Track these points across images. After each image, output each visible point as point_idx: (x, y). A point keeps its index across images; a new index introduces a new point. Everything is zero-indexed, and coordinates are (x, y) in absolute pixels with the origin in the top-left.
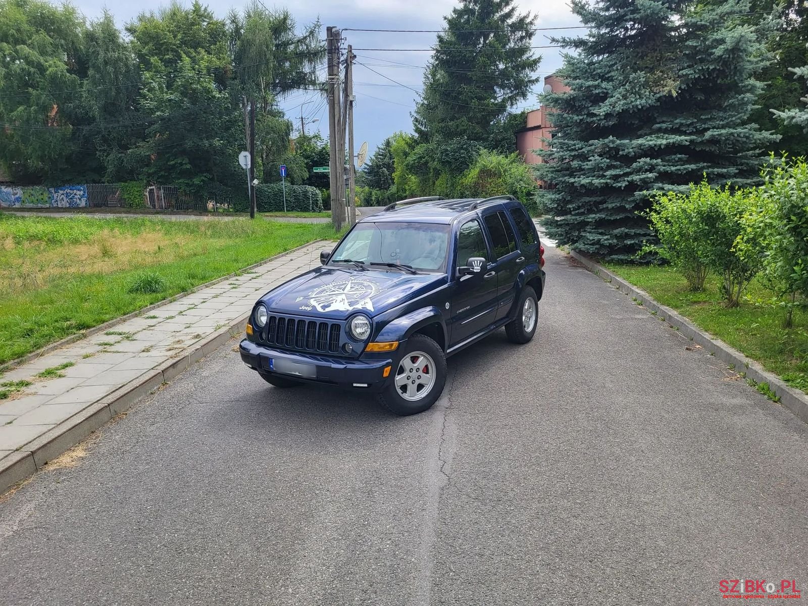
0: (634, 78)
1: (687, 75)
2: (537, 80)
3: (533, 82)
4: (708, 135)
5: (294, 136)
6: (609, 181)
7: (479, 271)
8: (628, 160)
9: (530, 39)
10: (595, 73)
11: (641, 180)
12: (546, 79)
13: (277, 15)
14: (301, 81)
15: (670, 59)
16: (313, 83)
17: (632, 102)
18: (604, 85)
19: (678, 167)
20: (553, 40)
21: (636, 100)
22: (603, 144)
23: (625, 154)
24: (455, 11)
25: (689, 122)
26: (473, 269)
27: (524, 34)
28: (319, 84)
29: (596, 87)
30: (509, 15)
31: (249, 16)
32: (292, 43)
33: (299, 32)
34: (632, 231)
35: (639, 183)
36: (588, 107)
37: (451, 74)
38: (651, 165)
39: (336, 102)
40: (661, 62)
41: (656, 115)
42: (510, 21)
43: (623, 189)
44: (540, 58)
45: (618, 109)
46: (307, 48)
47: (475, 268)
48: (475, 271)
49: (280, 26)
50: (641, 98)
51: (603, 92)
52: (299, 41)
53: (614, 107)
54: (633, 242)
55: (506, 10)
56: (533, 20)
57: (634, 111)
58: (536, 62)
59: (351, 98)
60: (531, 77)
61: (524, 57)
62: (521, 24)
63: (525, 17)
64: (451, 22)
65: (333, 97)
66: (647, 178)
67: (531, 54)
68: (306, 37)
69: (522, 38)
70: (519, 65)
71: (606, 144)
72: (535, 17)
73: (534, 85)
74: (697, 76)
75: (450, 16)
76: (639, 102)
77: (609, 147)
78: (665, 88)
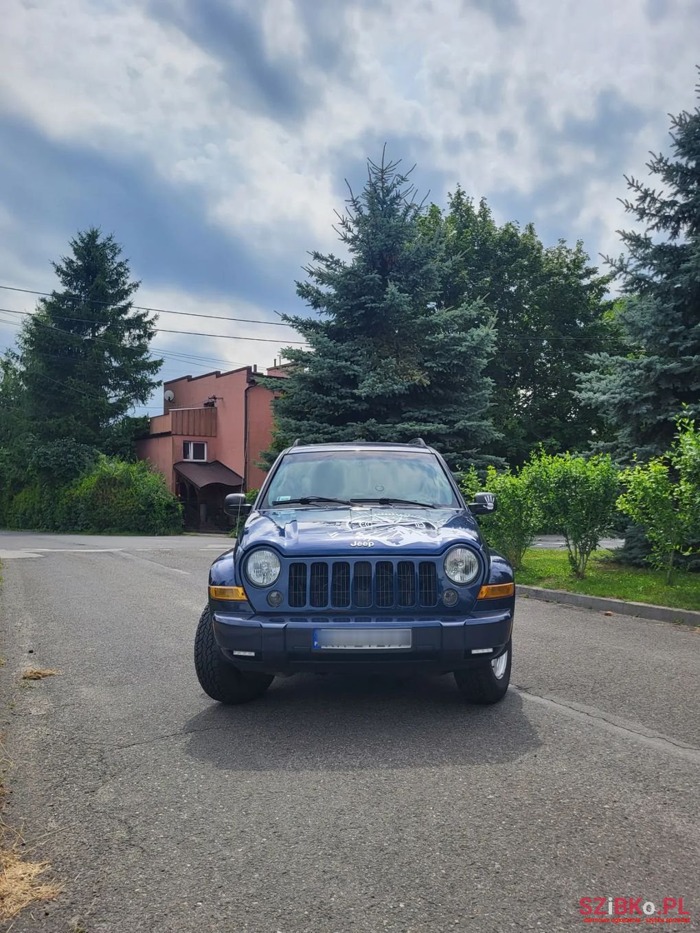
1: (433, 368)
3: (153, 385)
4: (459, 425)
7: (492, 508)
9: (150, 339)
12: (165, 384)
15: (408, 352)
17: (388, 387)
18: (356, 367)
20: (285, 318)
21: (392, 385)
22: (362, 427)
24: (54, 294)
25: (436, 413)
26: (486, 505)
27: (142, 333)
29: (347, 368)
30: (124, 310)
36: (338, 389)
41: (403, 404)
42: (126, 317)
44: (161, 361)
45: (377, 391)
48: (489, 508)
50: (396, 384)
51: (354, 375)
53: (373, 389)
55: (123, 303)
56: (153, 319)
57: (389, 396)
58: (157, 364)
60: (151, 380)
61: (142, 358)
62: (138, 322)
63: (145, 315)
64: (50, 306)
67: (150, 356)
69: (139, 337)
70: (136, 365)
71: (365, 427)
72: (156, 317)
73: (155, 390)
74: (441, 370)
75: (49, 299)
76: (395, 387)
77: (368, 430)
78: (415, 378)
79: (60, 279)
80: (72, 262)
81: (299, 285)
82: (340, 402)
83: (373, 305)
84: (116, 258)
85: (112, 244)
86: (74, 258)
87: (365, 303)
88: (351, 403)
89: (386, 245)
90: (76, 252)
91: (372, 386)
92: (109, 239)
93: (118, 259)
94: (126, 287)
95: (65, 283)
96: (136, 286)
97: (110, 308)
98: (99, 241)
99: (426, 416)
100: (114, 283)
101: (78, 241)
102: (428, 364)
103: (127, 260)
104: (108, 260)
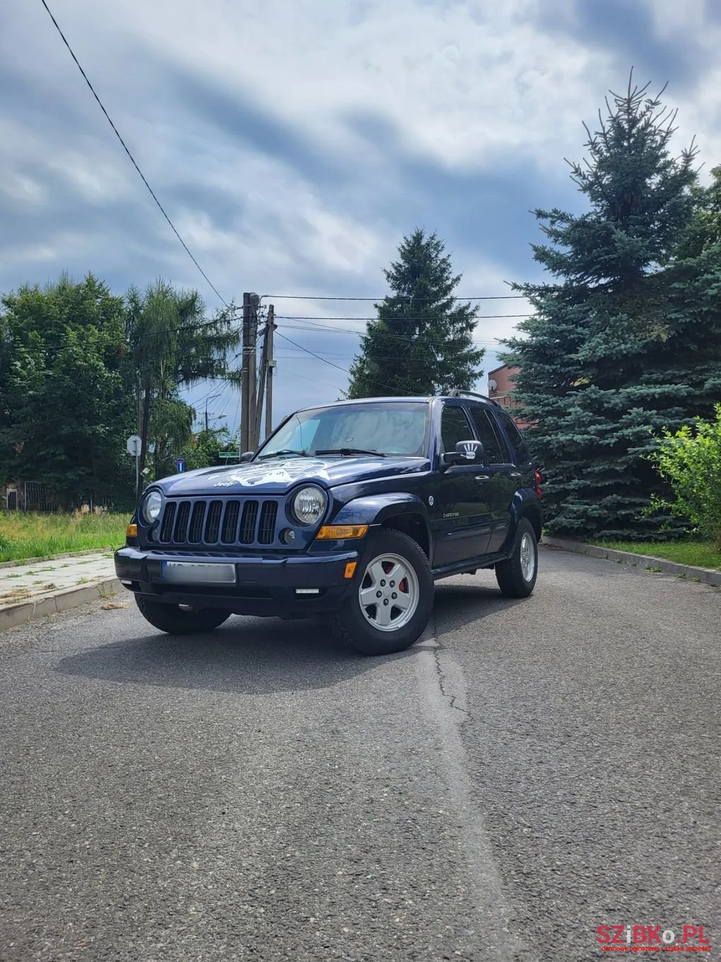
0: (615, 322)
1: (677, 319)
2: (481, 374)
3: (476, 376)
4: (707, 385)
5: (196, 429)
6: (594, 437)
7: (473, 458)
8: (614, 414)
9: (471, 331)
10: (567, 318)
11: (634, 434)
12: (490, 374)
13: (185, 297)
14: (208, 370)
15: (653, 305)
16: (222, 372)
17: (615, 347)
18: (580, 329)
19: (677, 421)
20: (515, 287)
21: (620, 345)
22: (583, 396)
23: (610, 406)
24: (387, 299)
25: (683, 373)
26: (465, 454)
27: (464, 325)
28: (229, 374)
29: (570, 332)
30: (447, 305)
31: (152, 296)
32: (201, 327)
33: (209, 315)
34: (627, 500)
35: (631, 438)
36: (561, 356)
37: (382, 365)
38: (645, 416)
39: (251, 376)
40: (643, 309)
41: (642, 366)
42: (449, 312)
43: (611, 446)
44: (483, 351)
45: (599, 354)
46: (218, 333)
47: (468, 453)
48: (468, 457)
49: (189, 307)
50: (625, 343)
51: (579, 338)
52: (207, 325)
53: (594, 352)
54: (628, 512)
56: (474, 311)
57: (616, 358)
58: (480, 354)
59: (271, 364)
60: (473, 371)
61: (465, 350)
62: (461, 315)
63: (467, 307)
64: (383, 311)
65: (248, 370)
66: (642, 431)
67: (473, 347)
68: (217, 320)
69: (462, 330)
70: (459, 358)
71: (586, 395)
72: (477, 308)
73: (477, 380)
74: (688, 320)
75: (381, 304)
76: (623, 346)
77: (590, 398)
78: (652, 333)
79: (390, 284)
80: (400, 266)
81: (535, 249)
82: (563, 370)
83: (607, 257)
84: (439, 256)
85: (435, 242)
86: (401, 262)
87: (600, 256)
88: (575, 370)
89: (623, 185)
90: (403, 256)
91: (593, 350)
92: (432, 238)
93: (442, 256)
94: (449, 282)
95: (393, 287)
96: (458, 279)
97: (434, 305)
98: (424, 242)
99: (669, 377)
100: (438, 280)
101: (405, 246)
102: (673, 316)
103: (449, 255)
104: (433, 258)
